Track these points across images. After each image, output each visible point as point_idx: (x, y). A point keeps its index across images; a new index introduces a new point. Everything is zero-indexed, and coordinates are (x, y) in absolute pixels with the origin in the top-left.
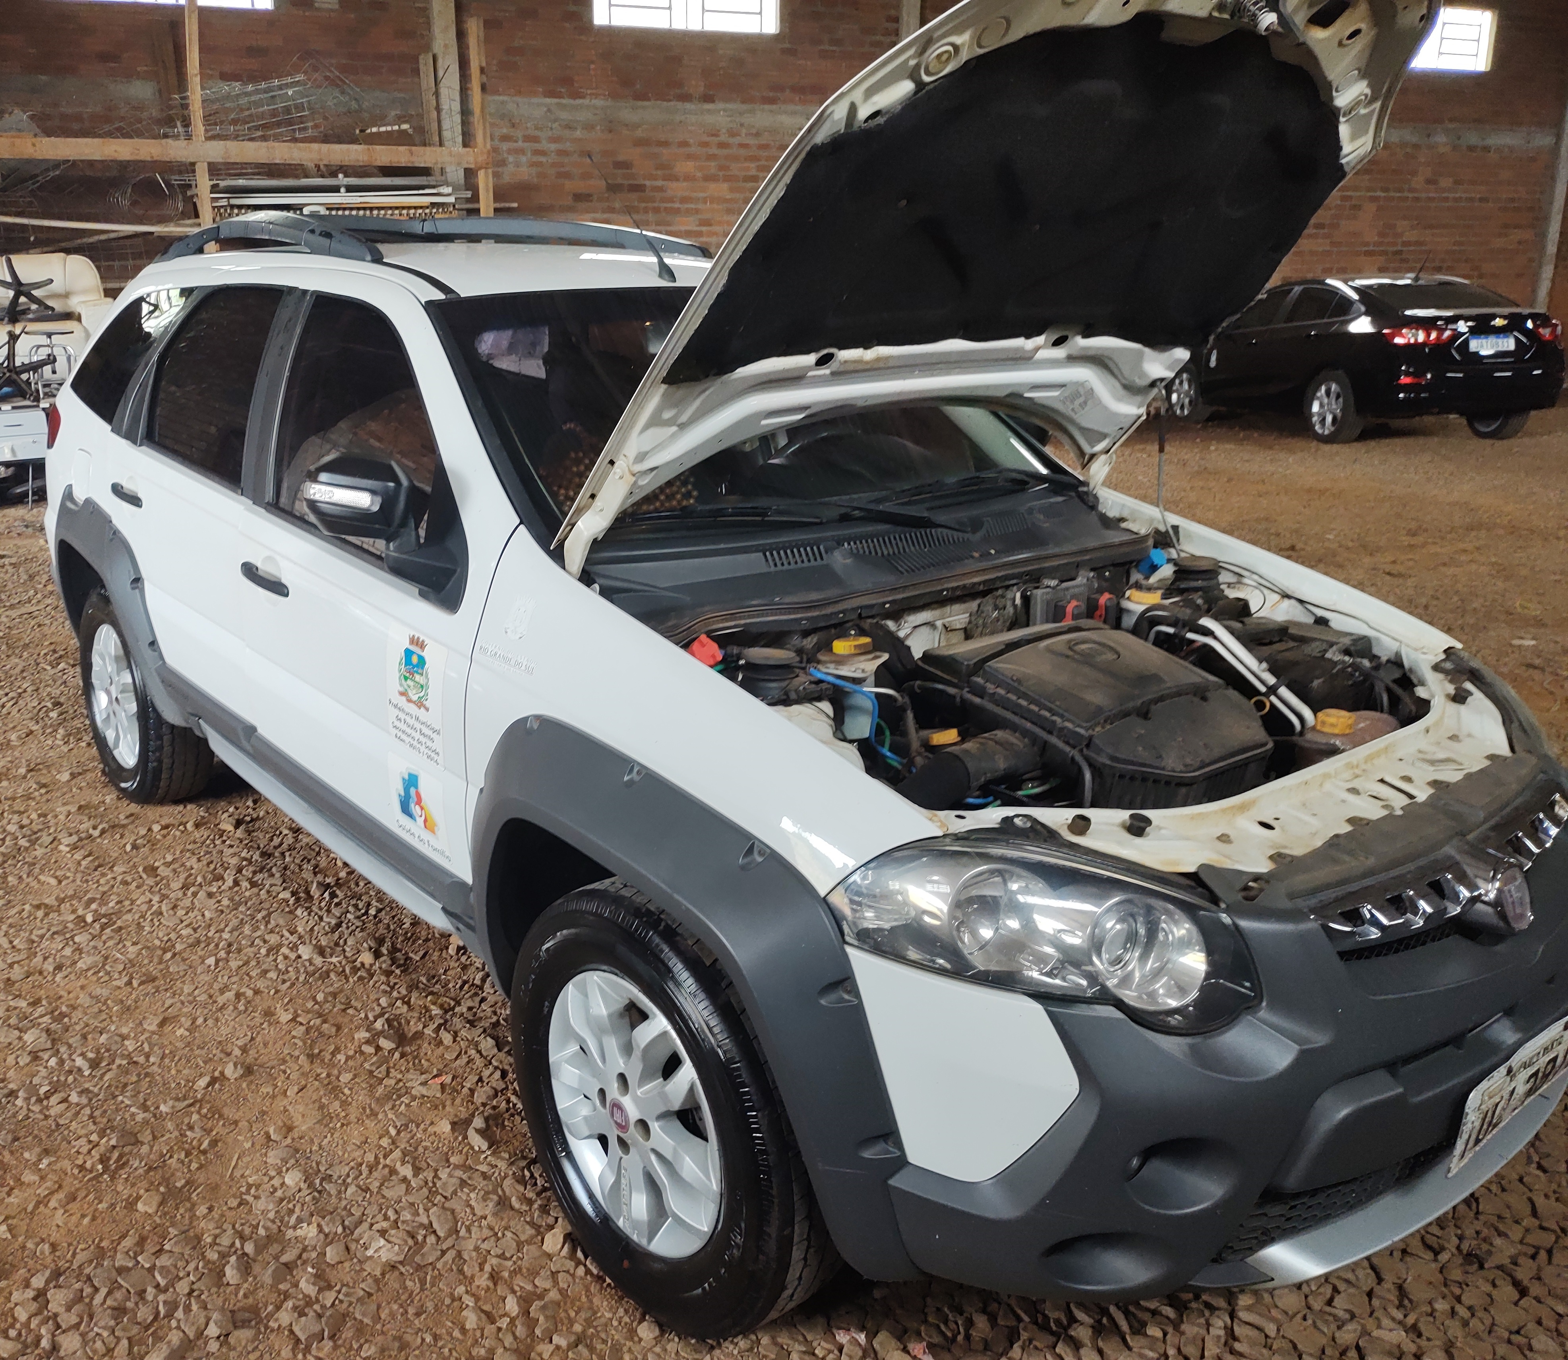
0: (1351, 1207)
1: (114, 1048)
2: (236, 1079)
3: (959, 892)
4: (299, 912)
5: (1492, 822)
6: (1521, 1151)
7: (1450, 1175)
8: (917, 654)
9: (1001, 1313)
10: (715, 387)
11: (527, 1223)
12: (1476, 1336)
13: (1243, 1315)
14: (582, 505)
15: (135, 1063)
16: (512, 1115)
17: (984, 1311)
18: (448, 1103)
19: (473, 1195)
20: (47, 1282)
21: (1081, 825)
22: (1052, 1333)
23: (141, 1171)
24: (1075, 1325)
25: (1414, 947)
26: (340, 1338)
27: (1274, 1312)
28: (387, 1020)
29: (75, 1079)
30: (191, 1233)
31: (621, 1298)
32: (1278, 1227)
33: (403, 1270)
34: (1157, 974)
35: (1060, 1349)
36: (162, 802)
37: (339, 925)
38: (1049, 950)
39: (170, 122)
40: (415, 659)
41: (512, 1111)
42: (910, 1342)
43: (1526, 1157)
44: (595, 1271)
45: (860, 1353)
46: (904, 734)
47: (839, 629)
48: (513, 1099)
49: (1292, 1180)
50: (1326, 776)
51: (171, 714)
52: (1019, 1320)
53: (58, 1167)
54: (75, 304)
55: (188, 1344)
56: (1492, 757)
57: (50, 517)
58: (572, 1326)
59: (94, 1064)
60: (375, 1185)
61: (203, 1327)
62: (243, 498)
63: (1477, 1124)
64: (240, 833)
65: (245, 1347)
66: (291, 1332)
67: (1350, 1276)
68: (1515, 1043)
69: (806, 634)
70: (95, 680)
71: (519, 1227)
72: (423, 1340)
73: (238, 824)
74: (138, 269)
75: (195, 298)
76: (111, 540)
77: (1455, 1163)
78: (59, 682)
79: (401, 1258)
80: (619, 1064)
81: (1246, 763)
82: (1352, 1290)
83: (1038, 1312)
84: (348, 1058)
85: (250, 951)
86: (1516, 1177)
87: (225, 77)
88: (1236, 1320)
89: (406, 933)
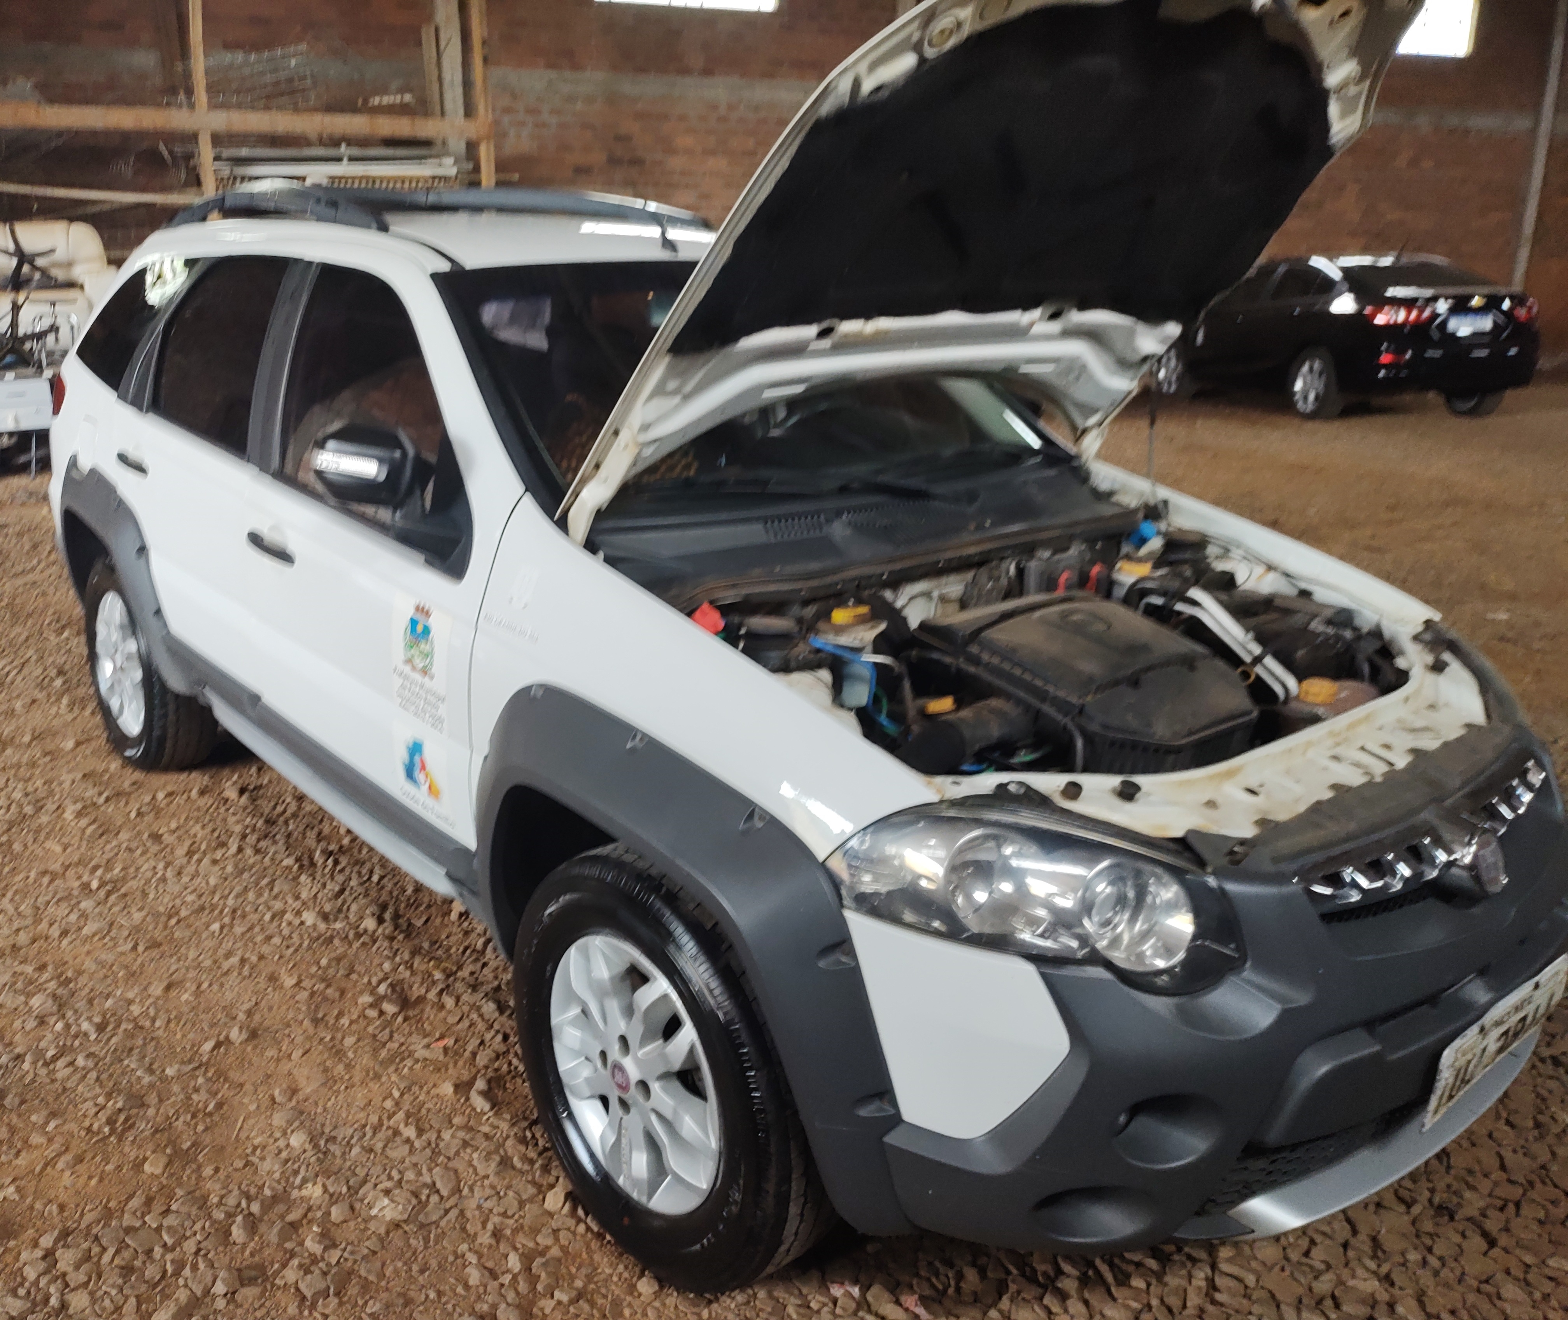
0: (1329, 1161)
1: (120, 1013)
2: (241, 1044)
3: (954, 857)
4: (303, 878)
5: (1467, 790)
6: (1490, 1109)
7: (1424, 1130)
8: (914, 623)
9: (990, 1267)
10: (717, 359)
11: (529, 1182)
12: (1447, 1285)
13: (1224, 1267)
14: (587, 474)
15: (141, 1028)
16: (514, 1077)
17: (974, 1264)
18: (451, 1065)
19: (475, 1156)
20: (56, 1242)
21: (1073, 791)
22: (1040, 1285)
23: (147, 1133)
24: (1062, 1277)
25: (1392, 910)
26: (345, 1294)
27: (1254, 1264)
28: (391, 985)
29: (81, 1044)
30: (198, 1193)
31: (621, 1255)
32: (1259, 1181)
33: (406, 1228)
34: (1145, 936)
35: (1048, 1300)
36: (167, 769)
37: (342, 891)
38: (1041, 913)
39: (172, 91)
40: (420, 628)
41: (514, 1074)
42: (901, 1293)
43: (1495, 1112)
44: (596, 1229)
45: (854, 1305)
46: (901, 701)
47: (838, 598)
48: (515, 1062)
49: (1274, 1135)
50: (1309, 744)
51: (176, 682)
52: (1008, 1273)
53: (66, 1127)
54: (78, 273)
55: (195, 1302)
56: (1469, 726)
57: (55, 487)
58: (573, 1282)
59: (101, 1028)
60: (379, 1146)
61: (210, 1284)
62: (250, 465)
63: (1451, 1081)
64: (244, 799)
65: (252, 1303)
66: (297, 1289)
67: (1326, 1228)
68: (1486, 1003)
69: (806, 603)
70: (100, 648)
71: (520, 1186)
72: (427, 1296)
73: (242, 791)
74: (140, 240)
75: (198, 269)
76: (116, 510)
77: (1429, 1118)
78: (63, 651)
79: (405, 1216)
80: (621, 1026)
81: (1231, 732)
82: (1328, 1242)
83: (1027, 1265)
84: (351, 1023)
85: (255, 917)
86: (1484, 1132)
87: (228, 46)
88: (1217, 1273)
89: (409, 899)
